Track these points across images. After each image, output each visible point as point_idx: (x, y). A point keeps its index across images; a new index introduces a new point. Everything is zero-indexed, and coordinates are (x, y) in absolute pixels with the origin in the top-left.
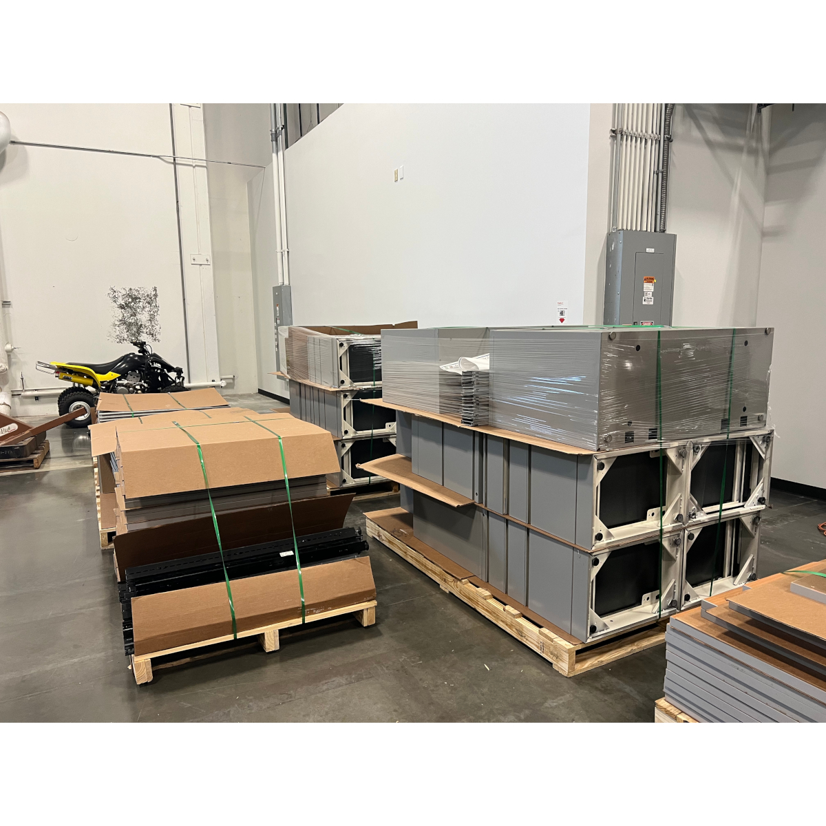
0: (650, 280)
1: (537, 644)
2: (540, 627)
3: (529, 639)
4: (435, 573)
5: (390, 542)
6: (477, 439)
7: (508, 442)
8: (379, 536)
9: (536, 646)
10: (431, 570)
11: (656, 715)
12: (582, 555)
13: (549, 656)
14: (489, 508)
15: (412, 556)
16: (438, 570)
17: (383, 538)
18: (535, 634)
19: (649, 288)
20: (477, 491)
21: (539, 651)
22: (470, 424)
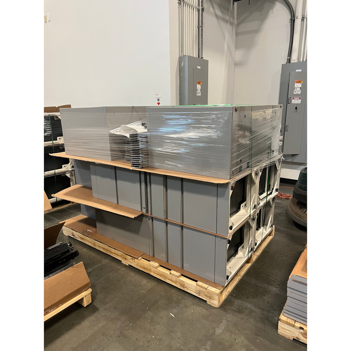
0: (199, 83)
1: (196, 291)
2: (196, 281)
3: (189, 289)
4: (118, 255)
5: (82, 238)
6: (143, 176)
7: (166, 177)
8: (73, 235)
9: (195, 292)
10: (114, 253)
11: (279, 324)
12: (222, 239)
13: (204, 297)
14: (154, 215)
15: (99, 246)
16: (120, 253)
17: (77, 236)
18: (194, 286)
19: (199, 87)
20: (144, 205)
21: (197, 295)
22: (139, 167)
